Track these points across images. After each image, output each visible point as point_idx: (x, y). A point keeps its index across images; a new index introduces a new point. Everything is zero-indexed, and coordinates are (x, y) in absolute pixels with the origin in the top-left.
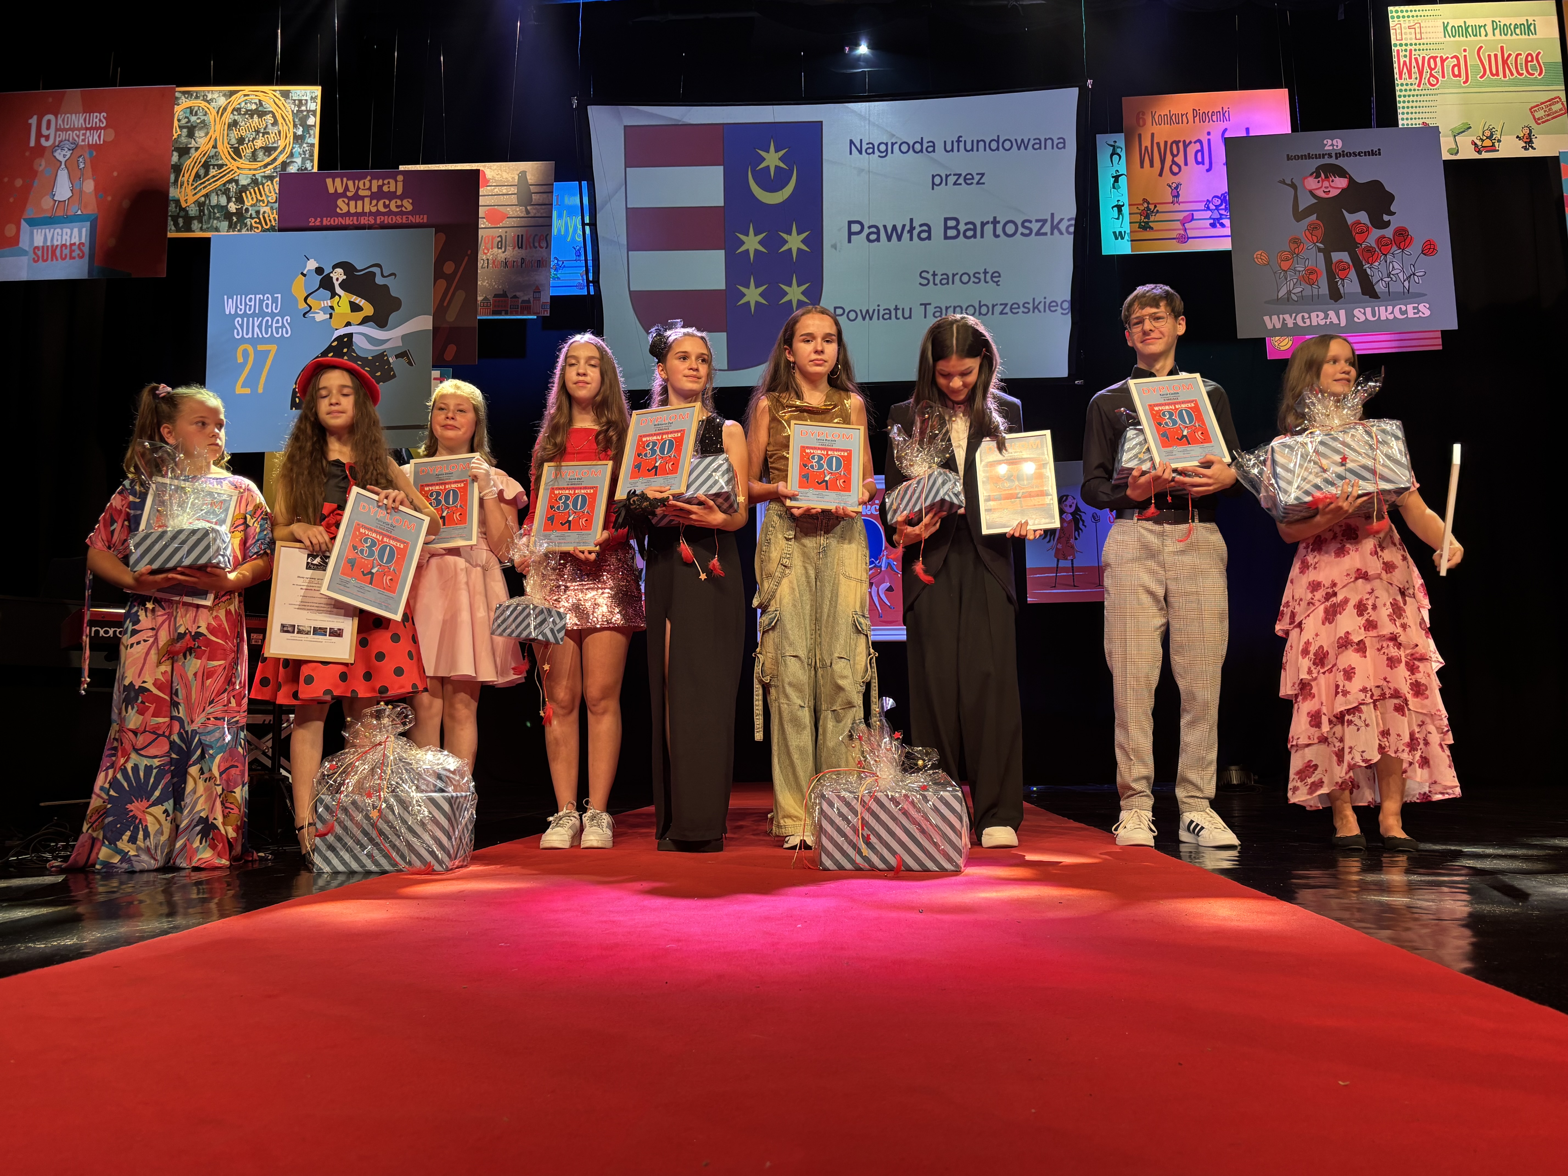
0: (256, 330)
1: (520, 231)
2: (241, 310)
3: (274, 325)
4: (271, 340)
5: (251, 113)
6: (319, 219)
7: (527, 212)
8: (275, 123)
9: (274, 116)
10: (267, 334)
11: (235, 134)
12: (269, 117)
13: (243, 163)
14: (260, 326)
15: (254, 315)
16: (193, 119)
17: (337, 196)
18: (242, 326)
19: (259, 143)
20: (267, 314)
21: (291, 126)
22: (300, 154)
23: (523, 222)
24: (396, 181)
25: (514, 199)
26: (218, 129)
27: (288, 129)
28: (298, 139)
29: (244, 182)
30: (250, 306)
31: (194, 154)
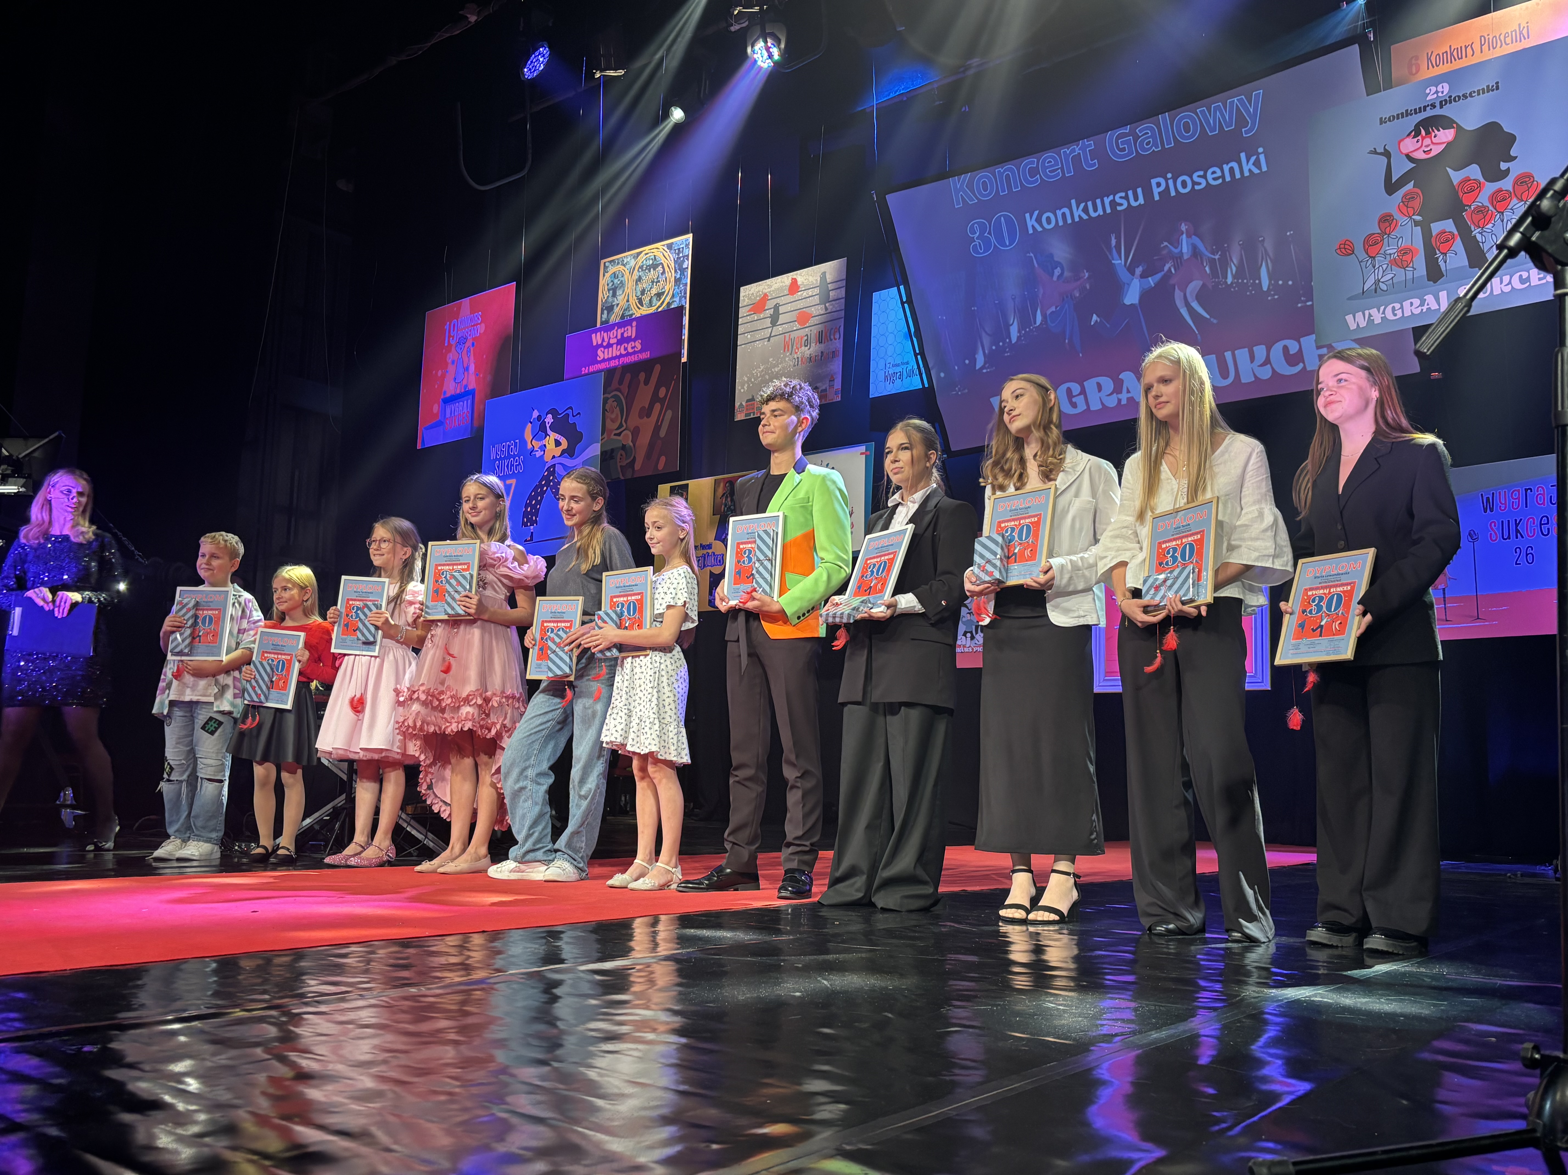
0: (506, 469)
1: (820, 328)
2: (498, 455)
3: (515, 464)
5: (649, 268)
6: (587, 368)
7: (826, 309)
8: (664, 273)
9: (663, 267)
10: (511, 471)
11: (640, 287)
12: (660, 268)
13: (644, 309)
14: (508, 466)
15: (505, 458)
16: (616, 281)
18: (499, 467)
19: (654, 291)
20: (512, 456)
21: (673, 272)
22: (679, 293)
23: (823, 319)
24: (632, 327)
25: (817, 300)
26: (630, 286)
27: (671, 275)
28: (677, 281)
30: (503, 451)
31: (616, 310)
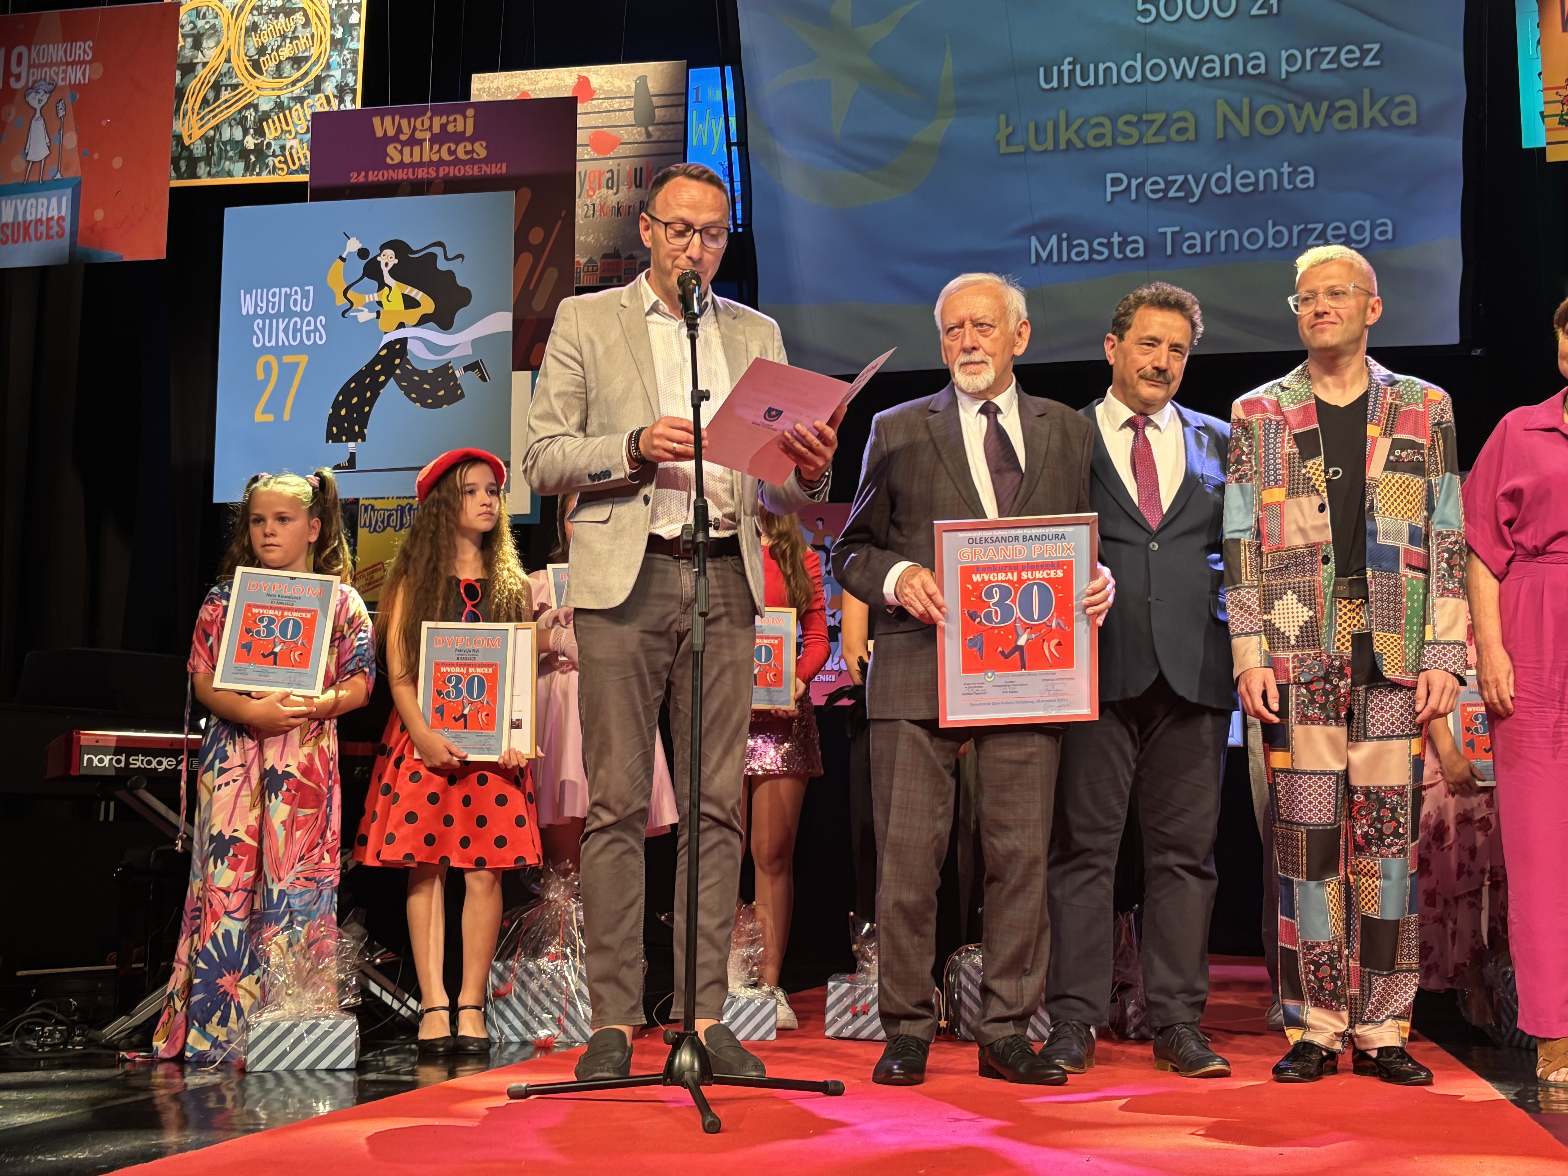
0: (282, 335)
1: (638, 163)
2: (261, 308)
3: (305, 328)
4: (302, 348)
5: (275, 12)
6: (363, 174)
7: (649, 135)
8: (307, 24)
9: (306, 15)
10: (295, 340)
11: (254, 42)
12: (299, 17)
13: (265, 80)
14: (286, 331)
15: (278, 315)
16: (200, 23)
17: (387, 140)
18: (262, 330)
19: (286, 52)
20: (296, 314)
22: (338, 64)
23: (643, 149)
24: (465, 117)
25: (630, 117)
26: (232, 37)
27: (324, 31)
29: (265, 107)
30: (274, 303)
31: (201, 72)
